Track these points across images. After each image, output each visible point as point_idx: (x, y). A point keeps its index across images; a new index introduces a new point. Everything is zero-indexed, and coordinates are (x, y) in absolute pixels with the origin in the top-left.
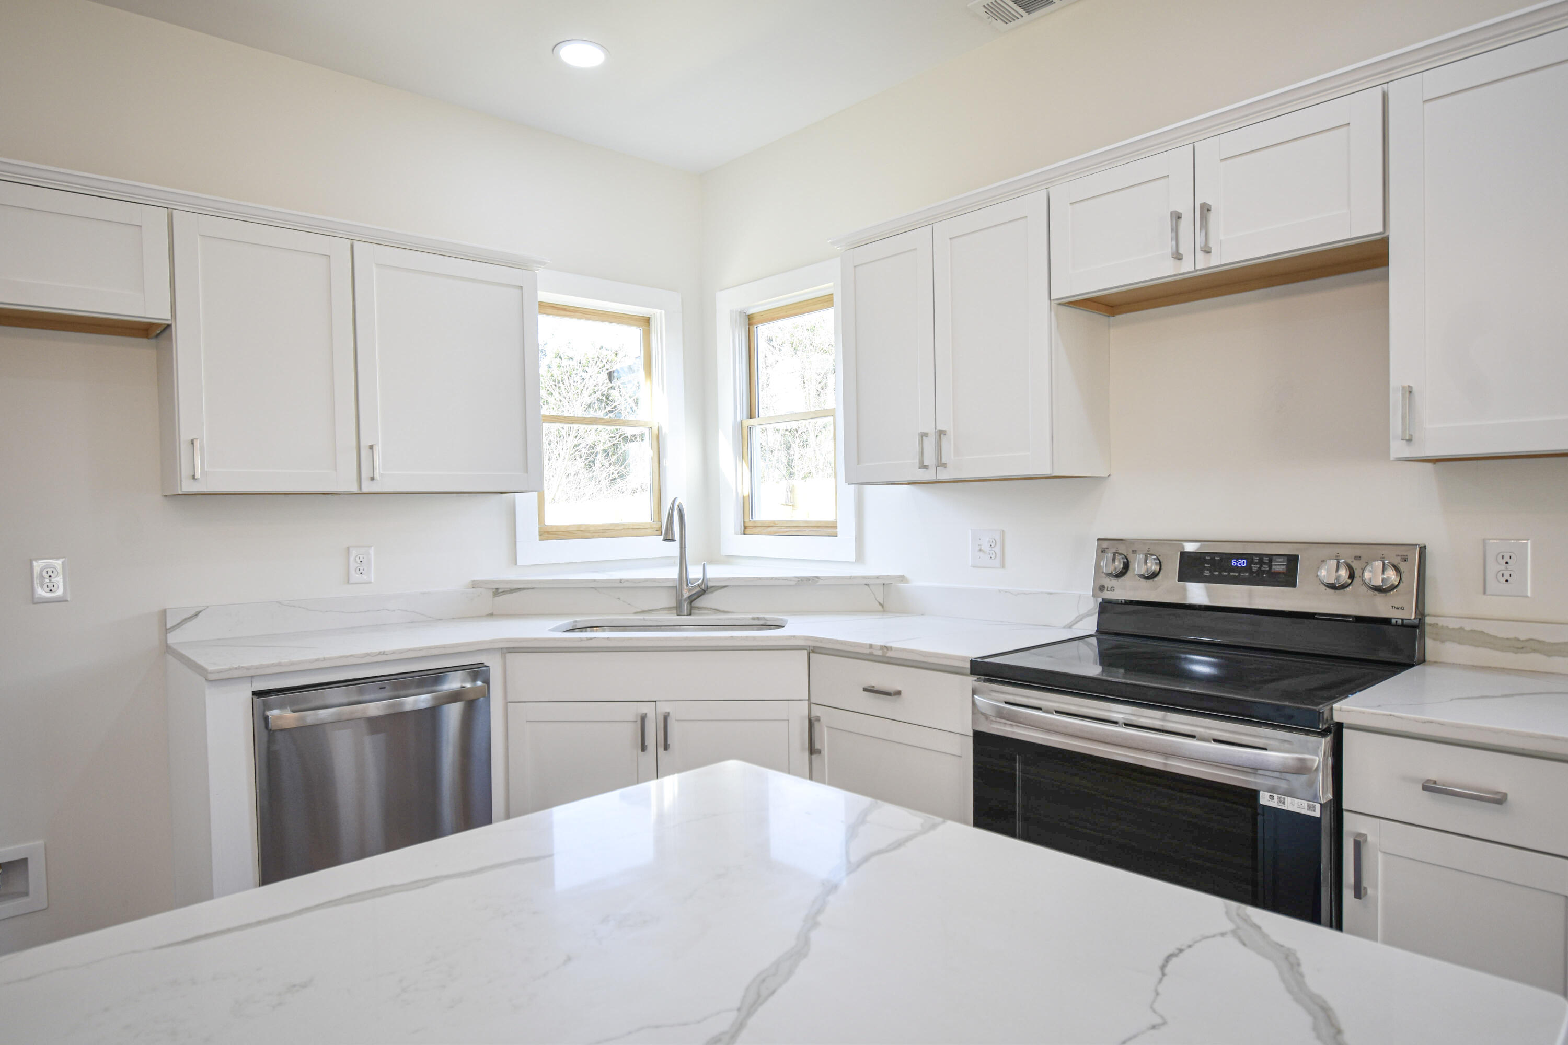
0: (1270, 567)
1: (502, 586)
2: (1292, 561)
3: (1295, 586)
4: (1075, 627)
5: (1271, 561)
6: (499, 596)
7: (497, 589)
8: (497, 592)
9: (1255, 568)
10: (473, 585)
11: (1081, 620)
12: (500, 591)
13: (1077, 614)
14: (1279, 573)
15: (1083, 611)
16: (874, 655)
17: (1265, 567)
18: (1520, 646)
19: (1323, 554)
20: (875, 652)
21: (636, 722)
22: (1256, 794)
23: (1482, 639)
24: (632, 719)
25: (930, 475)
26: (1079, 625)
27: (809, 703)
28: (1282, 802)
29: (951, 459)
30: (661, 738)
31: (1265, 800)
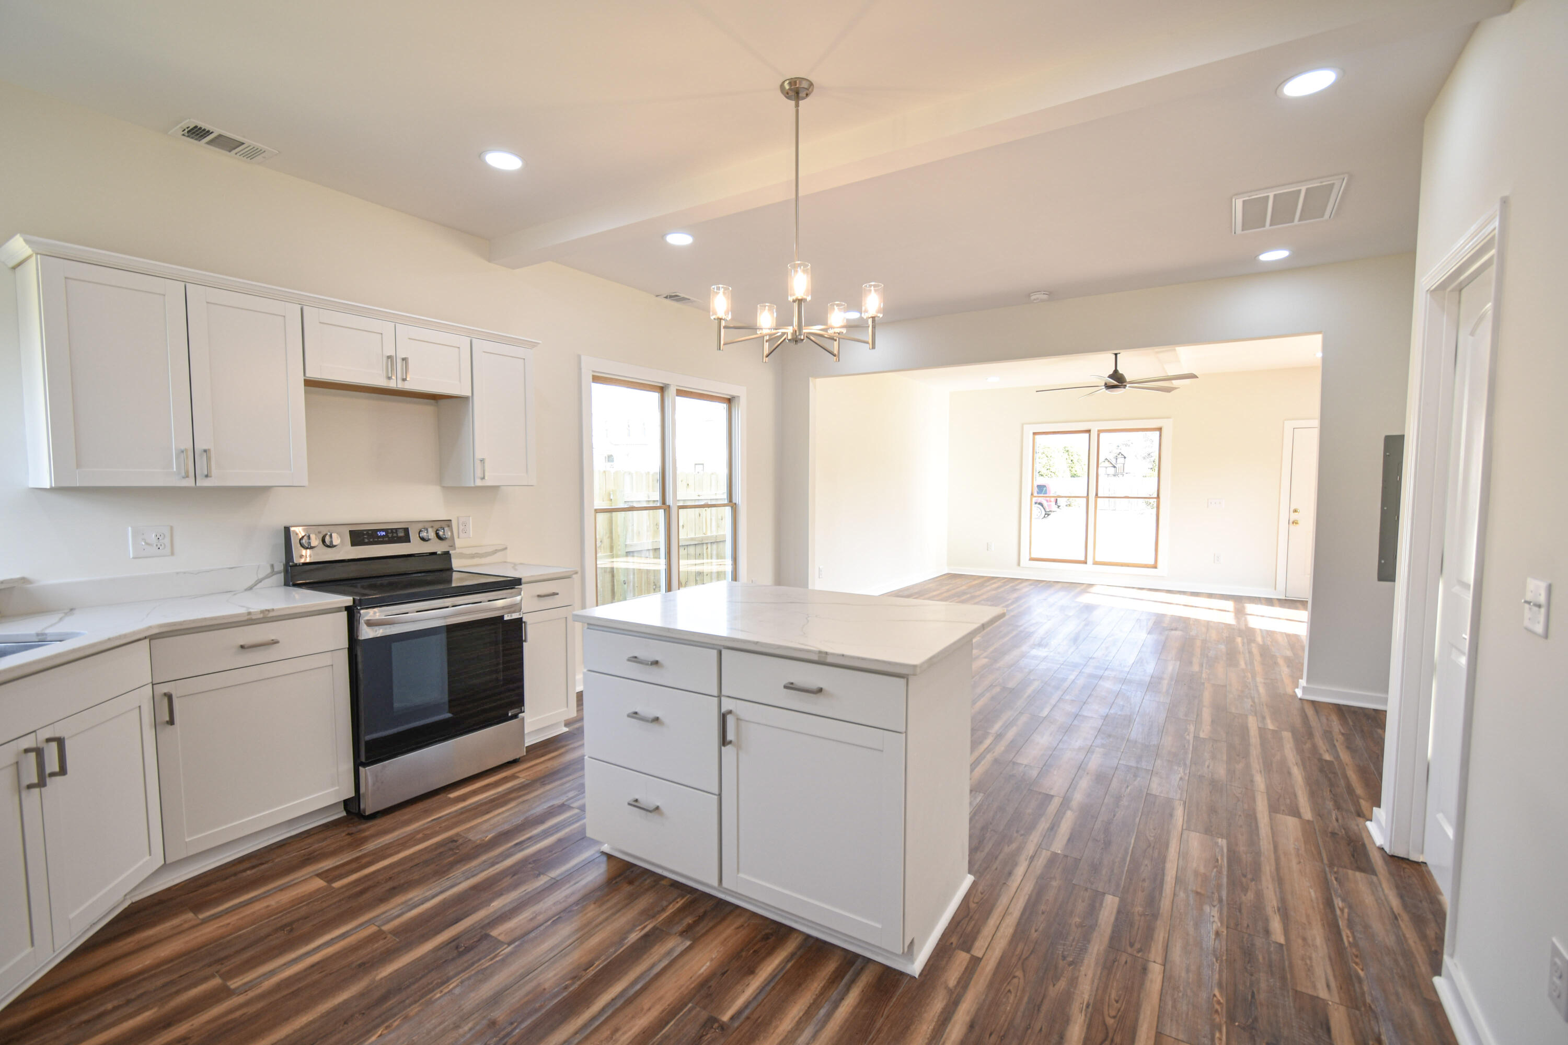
0: (397, 534)
2: (406, 530)
3: (409, 541)
4: (254, 588)
5: (396, 531)
9: (390, 535)
11: (260, 582)
13: (255, 580)
14: (401, 537)
15: (261, 576)
16: (252, 620)
17: (395, 535)
18: (473, 556)
19: (420, 526)
20: (254, 617)
21: (17, 763)
22: (502, 617)
23: (462, 556)
24: (13, 760)
25: (189, 483)
26: (259, 585)
27: (153, 685)
28: (511, 616)
29: (214, 471)
30: (52, 765)
31: (506, 618)
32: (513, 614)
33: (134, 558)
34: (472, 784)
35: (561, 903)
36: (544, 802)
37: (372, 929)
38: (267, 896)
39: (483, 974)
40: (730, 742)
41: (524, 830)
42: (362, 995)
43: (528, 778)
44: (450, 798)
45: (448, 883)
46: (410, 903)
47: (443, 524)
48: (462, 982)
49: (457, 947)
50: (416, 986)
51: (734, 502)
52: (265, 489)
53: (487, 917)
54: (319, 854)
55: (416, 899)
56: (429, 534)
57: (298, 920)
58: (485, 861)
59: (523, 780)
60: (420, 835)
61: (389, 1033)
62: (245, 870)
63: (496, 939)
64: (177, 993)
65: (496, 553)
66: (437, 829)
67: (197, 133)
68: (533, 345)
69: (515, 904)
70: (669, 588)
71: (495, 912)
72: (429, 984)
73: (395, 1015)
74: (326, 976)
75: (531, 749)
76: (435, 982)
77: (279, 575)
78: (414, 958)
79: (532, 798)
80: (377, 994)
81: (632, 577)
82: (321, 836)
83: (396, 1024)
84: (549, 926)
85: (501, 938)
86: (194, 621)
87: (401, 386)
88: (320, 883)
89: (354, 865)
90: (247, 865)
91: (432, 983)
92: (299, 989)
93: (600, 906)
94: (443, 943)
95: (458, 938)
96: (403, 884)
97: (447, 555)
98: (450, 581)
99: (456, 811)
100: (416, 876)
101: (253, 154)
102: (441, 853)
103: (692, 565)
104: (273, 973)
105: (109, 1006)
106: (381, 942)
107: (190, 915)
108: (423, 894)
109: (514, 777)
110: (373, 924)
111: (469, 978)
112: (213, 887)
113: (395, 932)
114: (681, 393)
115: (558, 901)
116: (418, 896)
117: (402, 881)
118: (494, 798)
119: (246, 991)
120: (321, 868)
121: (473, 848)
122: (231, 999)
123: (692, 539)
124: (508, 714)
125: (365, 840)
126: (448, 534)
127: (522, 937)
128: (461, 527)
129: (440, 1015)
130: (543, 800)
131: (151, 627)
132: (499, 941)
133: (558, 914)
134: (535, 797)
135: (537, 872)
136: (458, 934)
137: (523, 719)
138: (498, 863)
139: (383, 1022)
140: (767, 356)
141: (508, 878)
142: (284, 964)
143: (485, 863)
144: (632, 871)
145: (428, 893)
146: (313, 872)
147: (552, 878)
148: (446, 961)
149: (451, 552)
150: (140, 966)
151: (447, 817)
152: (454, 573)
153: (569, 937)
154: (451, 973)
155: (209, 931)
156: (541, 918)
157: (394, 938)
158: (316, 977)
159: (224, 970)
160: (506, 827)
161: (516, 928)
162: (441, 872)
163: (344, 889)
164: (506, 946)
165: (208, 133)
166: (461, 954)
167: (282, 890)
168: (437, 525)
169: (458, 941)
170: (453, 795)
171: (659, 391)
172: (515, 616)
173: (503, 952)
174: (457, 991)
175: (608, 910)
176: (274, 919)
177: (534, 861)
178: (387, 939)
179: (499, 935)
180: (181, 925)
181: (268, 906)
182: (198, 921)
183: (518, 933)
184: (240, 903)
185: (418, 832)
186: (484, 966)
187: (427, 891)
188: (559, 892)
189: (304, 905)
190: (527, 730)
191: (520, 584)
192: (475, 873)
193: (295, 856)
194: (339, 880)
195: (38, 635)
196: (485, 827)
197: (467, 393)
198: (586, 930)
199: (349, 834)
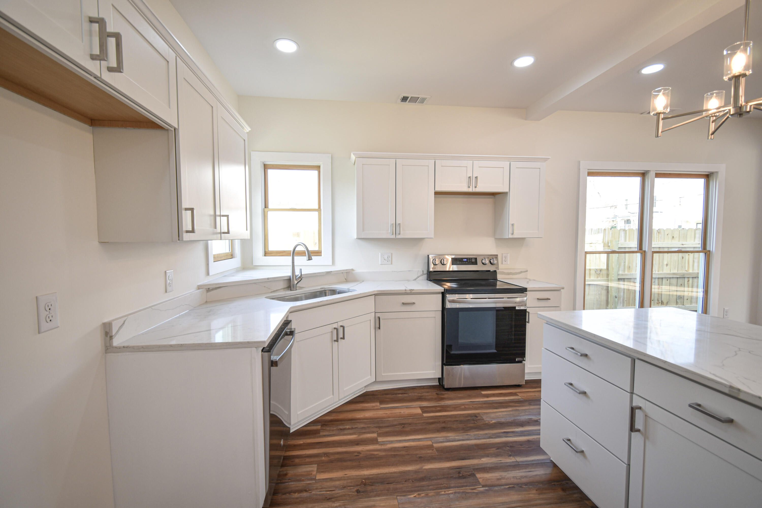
0: (472, 260)
1: (211, 287)
2: (476, 259)
3: (477, 264)
4: (416, 280)
6: (210, 292)
7: (209, 288)
8: (208, 290)
9: (468, 261)
10: (198, 287)
11: (419, 277)
12: (210, 289)
13: (417, 276)
14: (473, 262)
15: (419, 275)
16: (406, 293)
17: (471, 261)
18: (509, 274)
19: (482, 257)
20: (407, 292)
21: (332, 332)
22: (515, 307)
23: (503, 273)
24: (331, 331)
25: (393, 237)
26: (418, 279)
27: (375, 313)
28: (520, 308)
29: (402, 232)
30: (341, 335)
31: (517, 308)
32: (521, 307)
33: (381, 264)
34: (494, 390)
35: (517, 479)
36: (527, 415)
37: (429, 443)
38: (403, 408)
39: (466, 495)
40: (639, 431)
41: (511, 426)
42: (416, 472)
43: (523, 397)
44: (482, 393)
45: (466, 437)
46: (448, 438)
47: (493, 257)
48: (455, 493)
49: (459, 473)
50: (435, 481)
51: (708, 249)
52: (421, 240)
53: (478, 465)
54: (423, 398)
55: (451, 438)
56: (486, 261)
57: (407, 424)
58: (486, 434)
59: (520, 398)
60: (463, 407)
61: (419, 498)
62: (399, 394)
63: (478, 479)
64: (365, 433)
65: (521, 273)
66: (471, 407)
67: (405, 99)
68: (545, 160)
69: (493, 466)
70: (642, 305)
71: (482, 464)
72: (441, 484)
73: (424, 490)
74: (407, 455)
75: (528, 382)
76: (444, 485)
77: (425, 275)
78: (439, 467)
79: (521, 410)
80: (421, 475)
81: (622, 294)
82: (427, 390)
83: (423, 495)
84: (506, 488)
85: (480, 480)
86: (388, 291)
87: (475, 190)
88: (419, 411)
89: (434, 409)
90: (400, 392)
91: (443, 484)
92: (397, 454)
93: (539, 494)
94: (454, 467)
95: (461, 468)
96: (448, 428)
97: (495, 271)
98: (495, 285)
99: (482, 401)
100: (454, 426)
101: (423, 101)
102: (469, 420)
103: (675, 291)
104: (392, 442)
105: (347, 427)
106: (431, 451)
107: (378, 404)
108: (454, 437)
109: (515, 394)
110: (431, 440)
111: (459, 493)
112: (388, 396)
113: (438, 450)
114: (659, 175)
115: (515, 477)
116: (452, 436)
117: (449, 426)
118: (502, 402)
119: (382, 445)
120: (422, 405)
121: (484, 424)
122: (376, 445)
123: (674, 274)
124: (516, 360)
125: (443, 399)
126: (495, 262)
127: (491, 487)
128: (504, 259)
129: (441, 503)
130: (527, 413)
131: (374, 291)
132: (479, 481)
133: (513, 485)
134: (522, 410)
135: (510, 453)
136: (462, 466)
137: (524, 364)
138: (492, 438)
139: (418, 491)
140: (713, 134)
141: (494, 449)
142: (396, 441)
143: (487, 435)
144: (567, 483)
145: (456, 438)
146: (419, 405)
147: (517, 461)
148: (452, 477)
149: (497, 271)
150: (360, 416)
151: (477, 402)
152: (498, 281)
153: (515, 502)
154: (452, 485)
155: (380, 413)
156: (503, 481)
157: (436, 452)
158: (403, 453)
159: (379, 432)
160: (503, 420)
161: (489, 479)
162: (466, 430)
163: (426, 418)
164: (481, 486)
165: (408, 98)
166: (460, 478)
167: (407, 408)
168: (490, 257)
169: (461, 469)
170: (484, 392)
171: (641, 176)
172: (522, 308)
173: (478, 489)
174: (451, 496)
175: (543, 499)
176: (401, 419)
177: (511, 446)
178: (434, 451)
179: (480, 478)
180: (374, 407)
181: (400, 412)
182: (379, 408)
183: (489, 483)
184: (393, 407)
185: (463, 405)
186: (467, 491)
187: (456, 436)
188: (518, 471)
189: (411, 418)
190: (526, 371)
191: (526, 291)
192: (480, 438)
193: (416, 395)
194: (426, 413)
195: (348, 289)
196: (493, 415)
197: (506, 190)
198: (526, 504)
199: (437, 394)
